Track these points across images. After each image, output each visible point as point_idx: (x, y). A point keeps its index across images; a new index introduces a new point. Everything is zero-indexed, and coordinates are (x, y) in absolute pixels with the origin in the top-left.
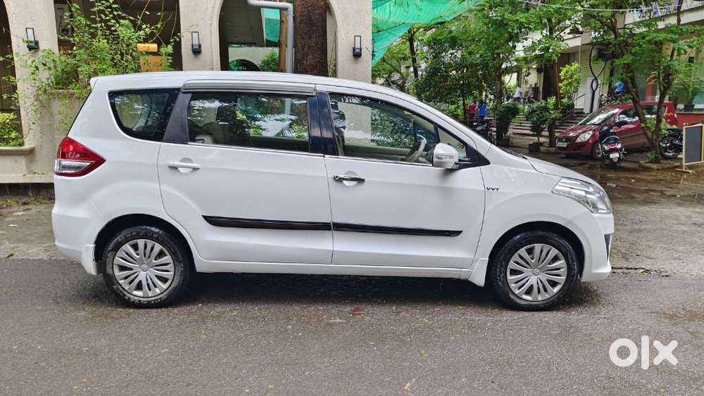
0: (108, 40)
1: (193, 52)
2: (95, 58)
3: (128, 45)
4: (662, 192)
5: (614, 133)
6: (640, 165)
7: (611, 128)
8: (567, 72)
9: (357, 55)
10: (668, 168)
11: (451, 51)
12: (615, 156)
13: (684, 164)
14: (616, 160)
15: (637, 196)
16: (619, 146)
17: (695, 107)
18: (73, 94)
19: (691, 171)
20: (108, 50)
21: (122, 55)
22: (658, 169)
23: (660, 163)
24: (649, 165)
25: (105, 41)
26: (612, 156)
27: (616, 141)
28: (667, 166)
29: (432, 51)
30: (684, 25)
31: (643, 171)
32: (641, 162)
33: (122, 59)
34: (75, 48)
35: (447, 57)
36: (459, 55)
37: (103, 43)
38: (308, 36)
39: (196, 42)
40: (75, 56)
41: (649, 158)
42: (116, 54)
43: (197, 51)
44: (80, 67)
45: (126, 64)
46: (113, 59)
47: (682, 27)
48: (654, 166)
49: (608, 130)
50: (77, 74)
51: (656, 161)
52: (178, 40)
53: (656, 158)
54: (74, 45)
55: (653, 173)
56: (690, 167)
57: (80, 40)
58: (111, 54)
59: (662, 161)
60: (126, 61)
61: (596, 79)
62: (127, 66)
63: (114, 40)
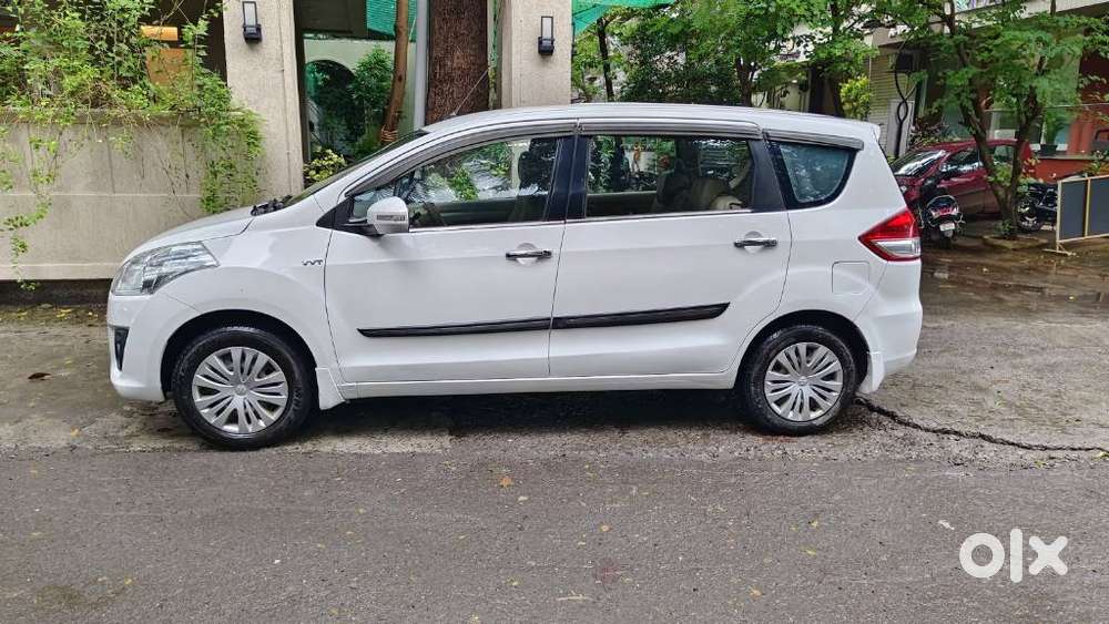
0: (83, 12)
1: (246, 39)
2: (58, 46)
3: (120, 24)
4: (1040, 289)
5: (943, 191)
6: (985, 243)
7: (939, 183)
8: (850, 90)
9: (546, 51)
10: (1030, 248)
11: (668, 53)
12: (948, 227)
13: (1058, 241)
14: (950, 235)
15: (1006, 298)
16: (955, 212)
17: (1058, 149)
18: (14, 115)
19: (1069, 254)
20: (82, 31)
21: (110, 41)
22: (1014, 250)
23: (1018, 239)
24: (1000, 242)
25: (77, 15)
26: (942, 228)
27: (950, 204)
28: (1029, 244)
29: (638, 52)
30: (1062, 13)
31: (990, 252)
32: (986, 237)
33: (110, 49)
34: (18, 28)
35: (662, 63)
36: (681, 59)
37: (74, 18)
38: (455, 17)
39: (251, 21)
40: (17, 42)
41: (999, 230)
42: (98, 39)
43: (253, 38)
44: (27, 63)
45: (117, 59)
46: (92, 49)
47: (1060, 18)
48: (1009, 244)
49: (933, 186)
50: (22, 76)
51: (1011, 236)
52: (216, 15)
53: (1011, 230)
54: (16, 21)
55: (1008, 256)
56: (1067, 246)
57: (26, 11)
58: (88, 39)
59: (1019, 236)
60: (118, 54)
61: (905, 101)
62: (120, 63)
63: (93, 14)
